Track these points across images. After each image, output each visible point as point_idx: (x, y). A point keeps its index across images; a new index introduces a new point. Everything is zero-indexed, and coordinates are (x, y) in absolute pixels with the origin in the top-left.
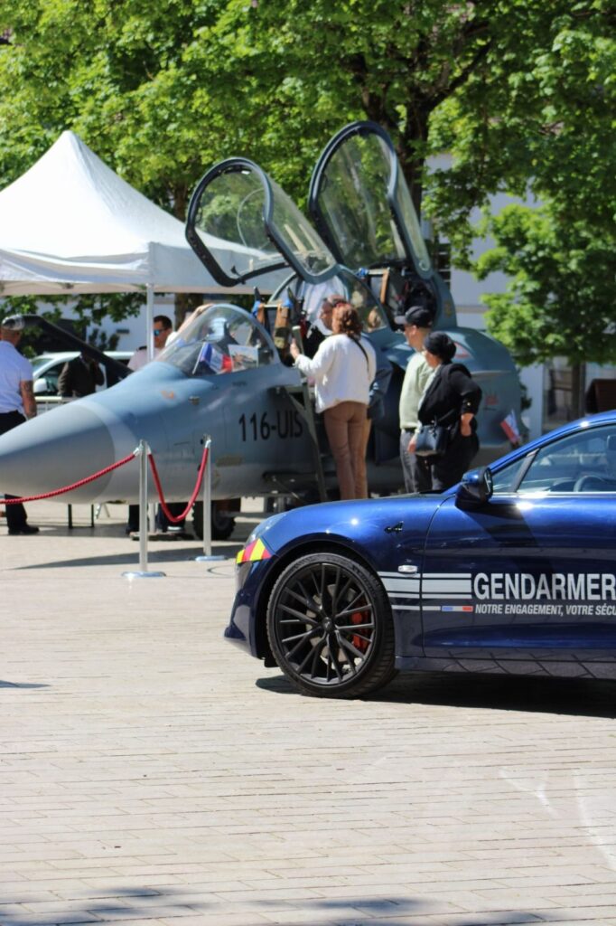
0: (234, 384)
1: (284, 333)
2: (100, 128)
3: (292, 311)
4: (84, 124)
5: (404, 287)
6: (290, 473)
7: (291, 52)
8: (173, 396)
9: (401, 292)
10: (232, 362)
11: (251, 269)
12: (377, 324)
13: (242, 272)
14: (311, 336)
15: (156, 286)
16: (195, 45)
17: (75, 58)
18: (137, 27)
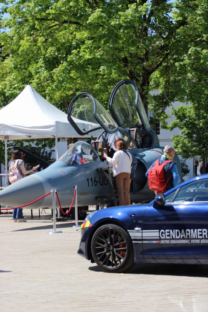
0: (85, 168)
1: (101, 150)
2: (40, 83)
3: (104, 143)
4: (35, 82)
5: (142, 134)
6: (104, 197)
7: (102, 57)
8: (64, 173)
9: (141, 136)
10: (84, 161)
11: (90, 129)
12: (133, 147)
13: (87, 130)
14: (110, 151)
15: (58, 136)
16: (72, 56)
17: (31, 61)
18: (52, 50)
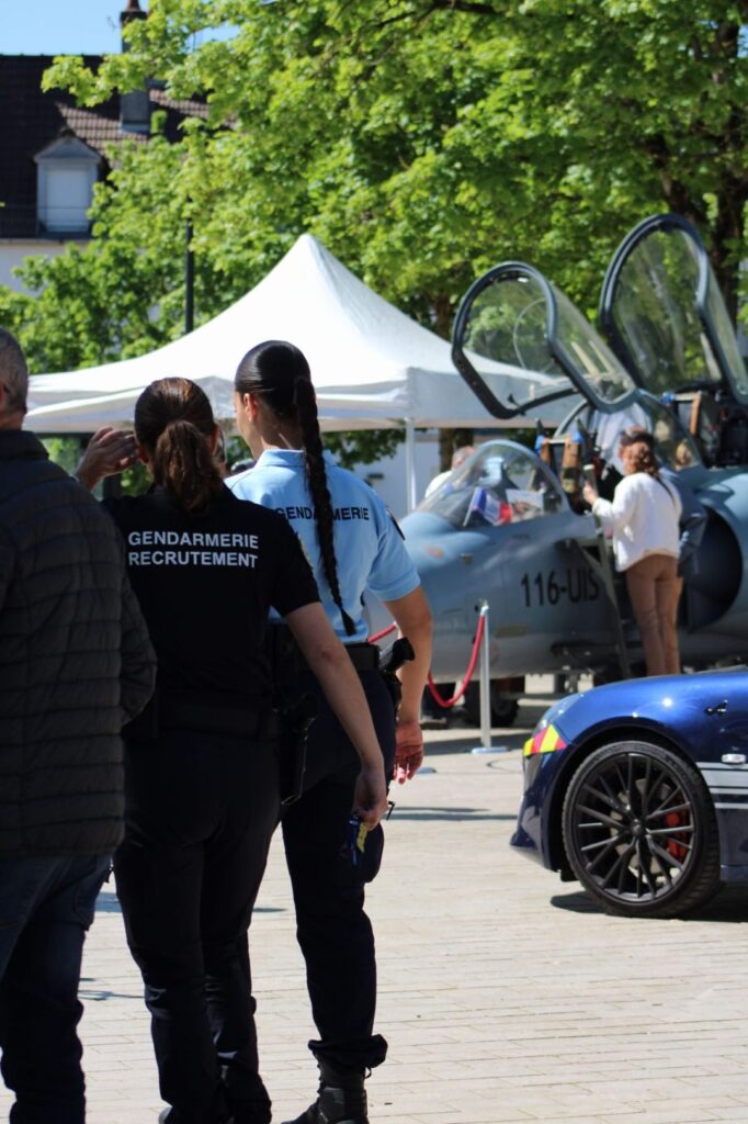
0: (515, 537)
1: (575, 473)
2: (343, 229)
3: (584, 448)
5: (719, 414)
6: (589, 644)
7: (576, 134)
8: (440, 555)
9: (716, 421)
10: (512, 512)
11: (531, 397)
12: (688, 461)
13: (521, 401)
14: (607, 476)
15: (417, 421)
16: (459, 127)
17: (313, 148)
18: (387, 108)
